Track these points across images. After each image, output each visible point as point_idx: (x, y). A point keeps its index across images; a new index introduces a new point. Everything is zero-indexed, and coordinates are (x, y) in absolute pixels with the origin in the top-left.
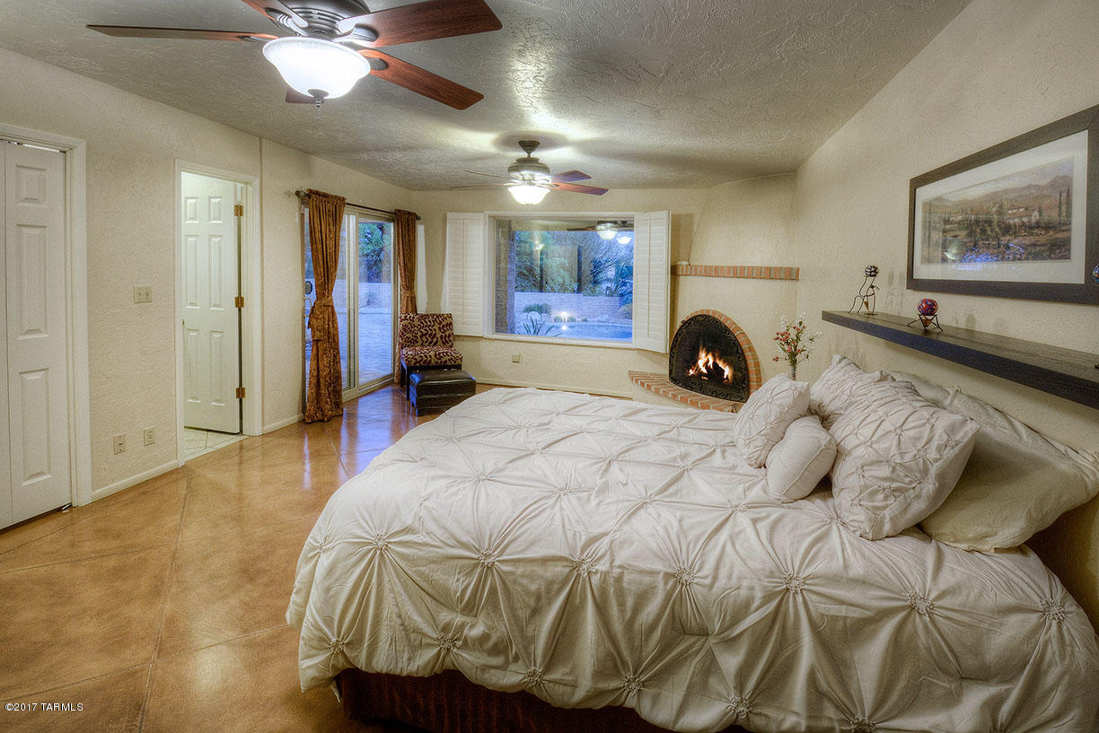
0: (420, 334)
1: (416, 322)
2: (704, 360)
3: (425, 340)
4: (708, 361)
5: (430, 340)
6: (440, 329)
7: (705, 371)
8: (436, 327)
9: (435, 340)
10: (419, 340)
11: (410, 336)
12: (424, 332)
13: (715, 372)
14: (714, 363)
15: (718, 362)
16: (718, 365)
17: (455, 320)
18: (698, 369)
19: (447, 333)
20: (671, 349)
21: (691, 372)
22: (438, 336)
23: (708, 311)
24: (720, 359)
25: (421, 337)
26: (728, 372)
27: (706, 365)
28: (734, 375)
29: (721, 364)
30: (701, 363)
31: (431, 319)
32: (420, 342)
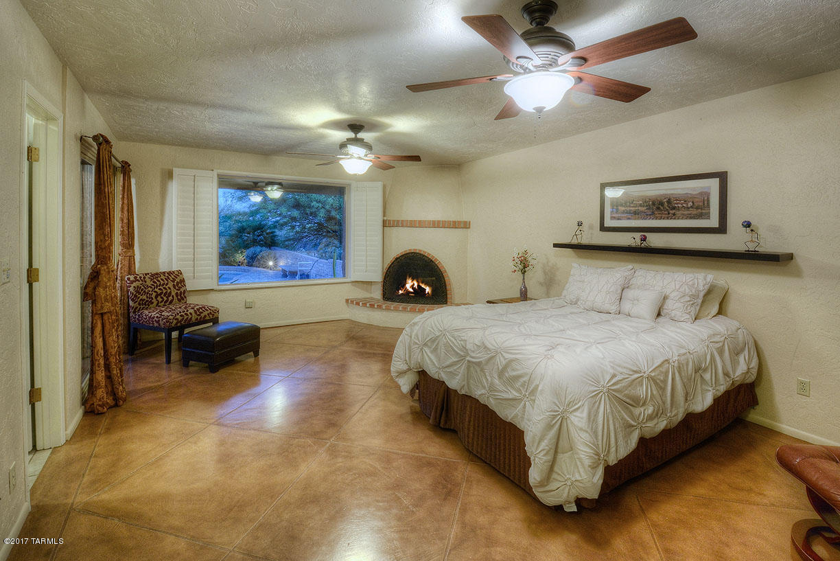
0: (154, 294)
1: (149, 283)
2: (410, 284)
3: (160, 299)
4: (414, 284)
5: (165, 299)
6: (174, 286)
7: (412, 291)
8: (171, 285)
9: (171, 298)
10: (154, 300)
11: (144, 297)
12: (159, 292)
13: (419, 292)
14: (418, 286)
15: (421, 284)
16: (421, 287)
17: (185, 276)
18: (406, 289)
19: (182, 290)
20: (385, 279)
21: (401, 292)
22: (173, 293)
23: (416, 250)
24: (422, 283)
25: (156, 297)
26: (428, 290)
27: (412, 287)
28: (433, 291)
29: (423, 286)
30: (408, 286)
31: (163, 277)
32: (155, 303)
